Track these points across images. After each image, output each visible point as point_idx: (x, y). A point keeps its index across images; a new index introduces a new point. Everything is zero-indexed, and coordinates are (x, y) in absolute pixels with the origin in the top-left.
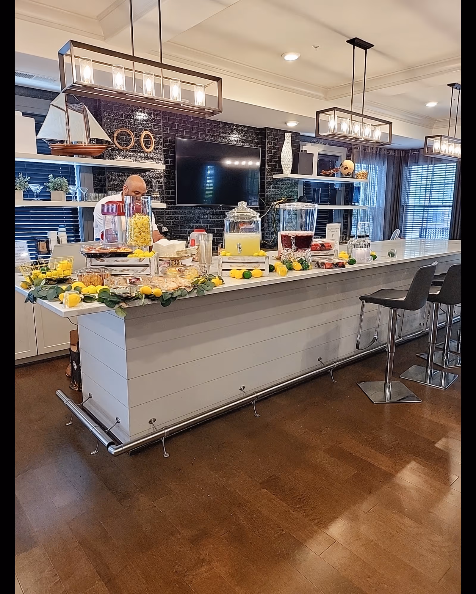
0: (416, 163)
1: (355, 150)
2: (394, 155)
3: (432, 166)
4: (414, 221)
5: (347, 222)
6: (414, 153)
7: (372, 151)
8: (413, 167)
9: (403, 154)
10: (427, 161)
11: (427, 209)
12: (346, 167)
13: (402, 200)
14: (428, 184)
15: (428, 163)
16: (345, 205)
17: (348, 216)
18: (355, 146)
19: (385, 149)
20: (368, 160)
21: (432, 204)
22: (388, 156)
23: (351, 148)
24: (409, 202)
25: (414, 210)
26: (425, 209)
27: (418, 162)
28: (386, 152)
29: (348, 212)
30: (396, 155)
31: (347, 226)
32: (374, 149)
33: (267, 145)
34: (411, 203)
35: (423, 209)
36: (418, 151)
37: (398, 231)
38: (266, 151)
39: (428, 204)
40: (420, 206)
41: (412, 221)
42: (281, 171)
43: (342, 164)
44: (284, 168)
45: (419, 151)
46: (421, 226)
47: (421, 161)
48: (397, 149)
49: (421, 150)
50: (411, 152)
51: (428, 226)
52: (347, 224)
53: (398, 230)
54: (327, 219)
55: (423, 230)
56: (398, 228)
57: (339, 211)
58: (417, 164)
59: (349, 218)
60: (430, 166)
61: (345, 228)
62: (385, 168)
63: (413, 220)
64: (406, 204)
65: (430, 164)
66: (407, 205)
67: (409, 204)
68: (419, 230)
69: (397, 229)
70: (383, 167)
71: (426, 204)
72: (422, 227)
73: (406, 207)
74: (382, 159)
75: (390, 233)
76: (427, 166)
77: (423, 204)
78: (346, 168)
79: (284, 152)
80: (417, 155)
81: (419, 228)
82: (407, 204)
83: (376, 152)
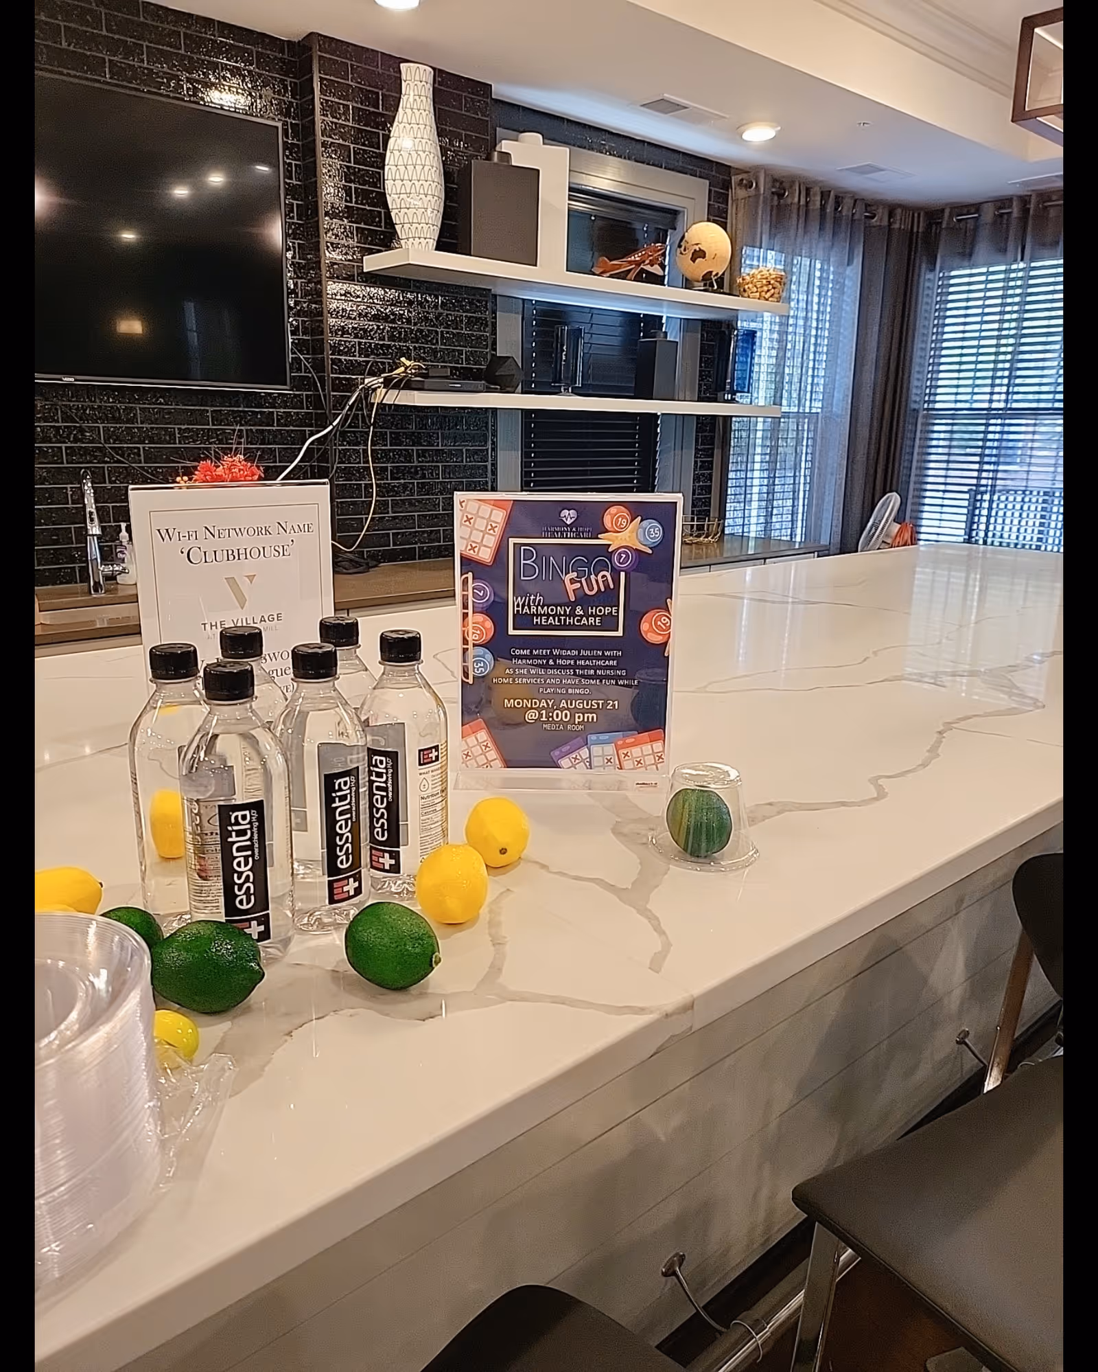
0: (967, 255)
1: (741, 193)
2: (890, 224)
3: (1022, 265)
4: (952, 466)
5: (709, 466)
6: (958, 220)
7: (807, 203)
8: (953, 273)
9: (921, 225)
10: (1006, 250)
11: (999, 421)
12: (697, 248)
13: (914, 391)
14: (1004, 333)
15: (1010, 255)
16: (700, 400)
17: (713, 444)
18: (740, 177)
19: (855, 201)
20: (792, 232)
21: (1015, 405)
22: (868, 229)
23: (727, 185)
24: (938, 398)
25: (952, 424)
26: (992, 421)
27: (971, 255)
28: (860, 212)
29: (713, 430)
30: (896, 226)
31: (711, 480)
32: (815, 195)
33: (318, 117)
34: (944, 400)
35: (984, 421)
36: (973, 211)
37: (894, 499)
38: (319, 144)
39: (1002, 405)
40: (975, 413)
41: (944, 465)
42: (386, 237)
43: (683, 237)
44: (403, 224)
45: (977, 211)
46: (974, 481)
47: (982, 248)
48: (900, 206)
49: (985, 205)
50: (951, 217)
51: (999, 482)
52: (711, 475)
53: (895, 493)
54: (632, 454)
55: (979, 497)
56: (894, 488)
57: (679, 423)
58: (970, 260)
59: (718, 453)
60: (1014, 267)
61: (702, 488)
62: (853, 273)
63: (948, 462)
64: (926, 406)
65: (1015, 261)
66: (928, 409)
67: (938, 406)
68: (967, 496)
69: (891, 491)
70: (849, 269)
71: (995, 405)
72: (977, 485)
73: (926, 417)
74: (843, 235)
75: (867, 508)
76: (1003, 268)
77: (986, 405)
78: (699, 254)
79: (396, 153)
80: (971, 225)
81: (965, 489)
82: (931, 406)
83: (823, 208)
